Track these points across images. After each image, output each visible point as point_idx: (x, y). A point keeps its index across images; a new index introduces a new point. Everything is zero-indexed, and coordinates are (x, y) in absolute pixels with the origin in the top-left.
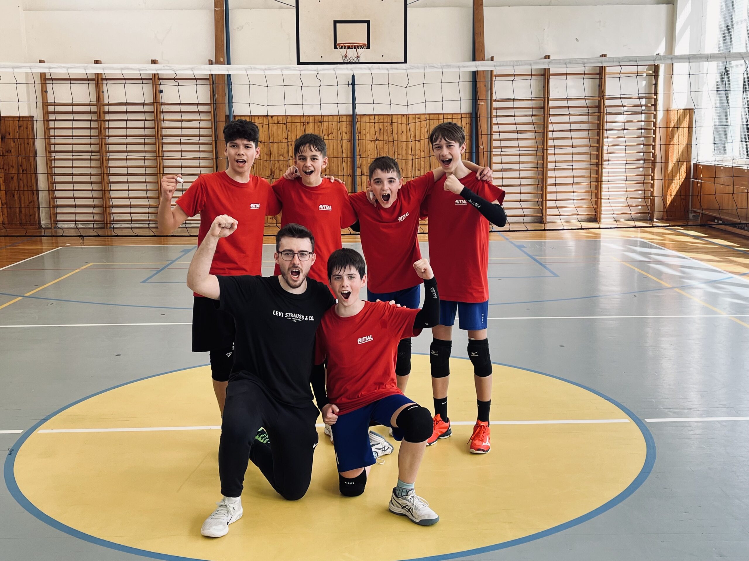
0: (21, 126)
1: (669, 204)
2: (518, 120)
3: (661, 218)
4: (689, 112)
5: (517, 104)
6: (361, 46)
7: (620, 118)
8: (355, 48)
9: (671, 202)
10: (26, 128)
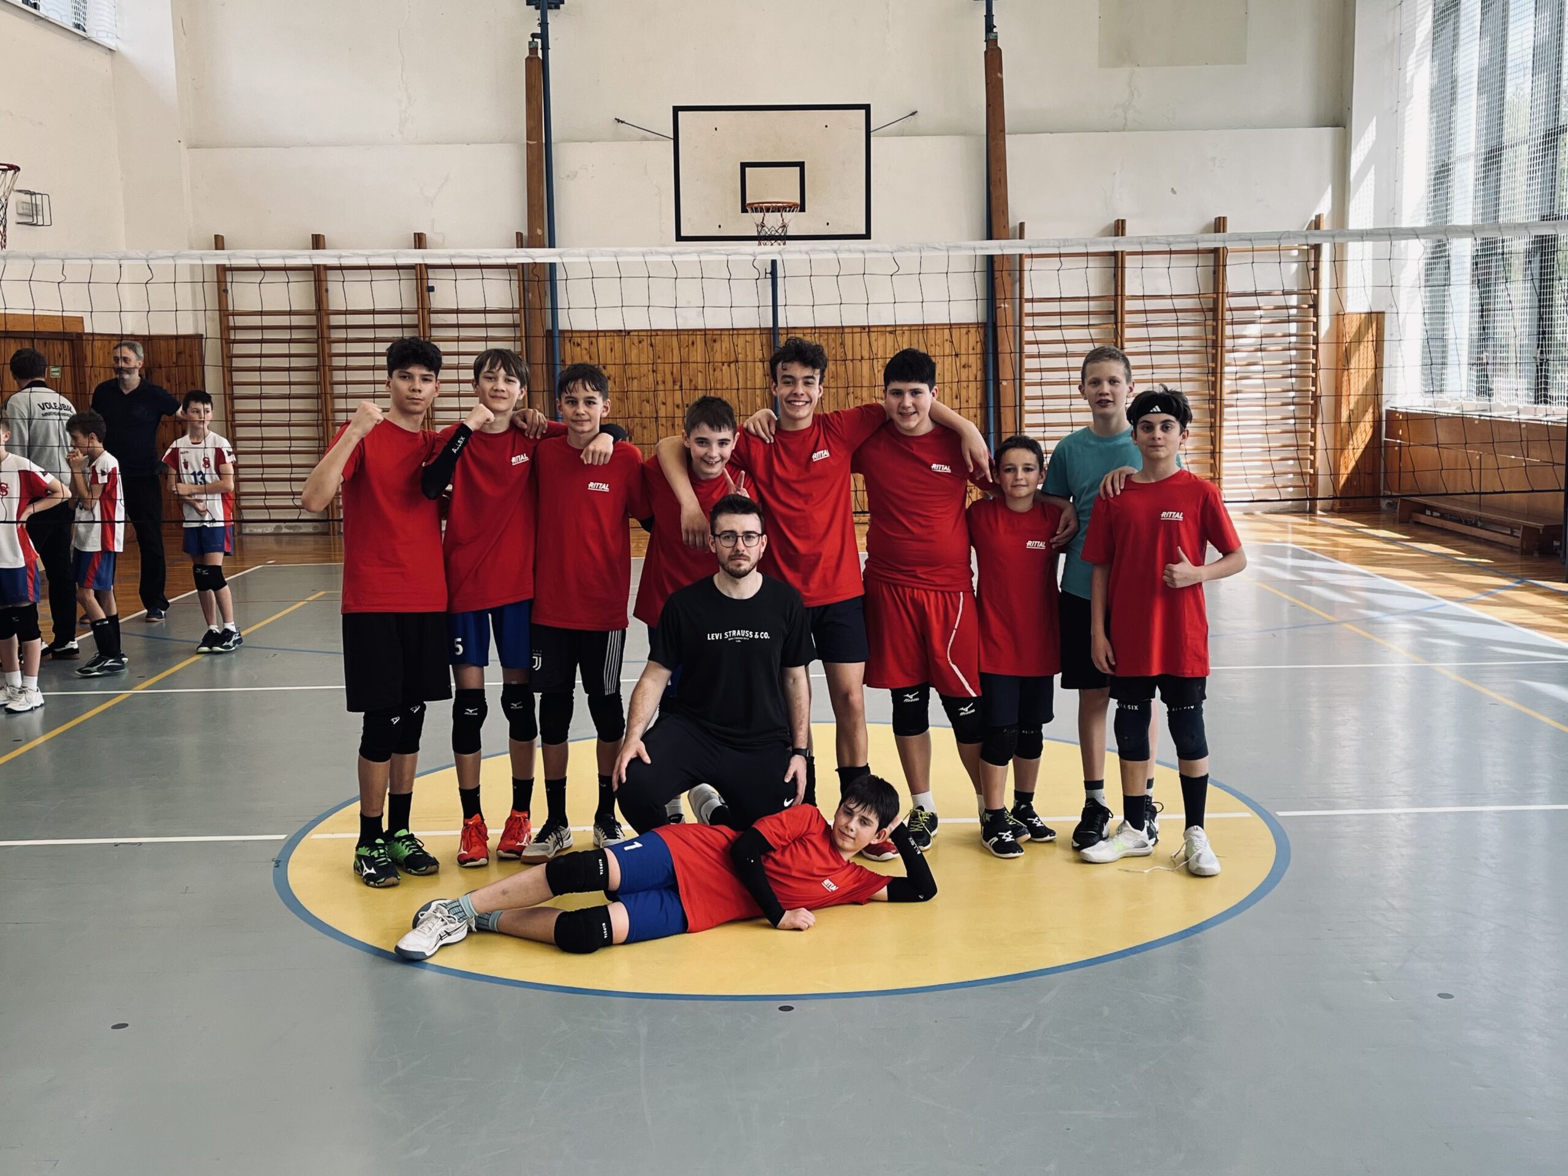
0: (180, 353)
1: (1344, 484)
2: (1069, 334)
3: (1329, 508)
4: (1375, 319)
5: (1066, 307)
6: (790, 207)
7: (1253, 330)
8: (779, 211)
9: (1348, 480)
10: (190, 356)
